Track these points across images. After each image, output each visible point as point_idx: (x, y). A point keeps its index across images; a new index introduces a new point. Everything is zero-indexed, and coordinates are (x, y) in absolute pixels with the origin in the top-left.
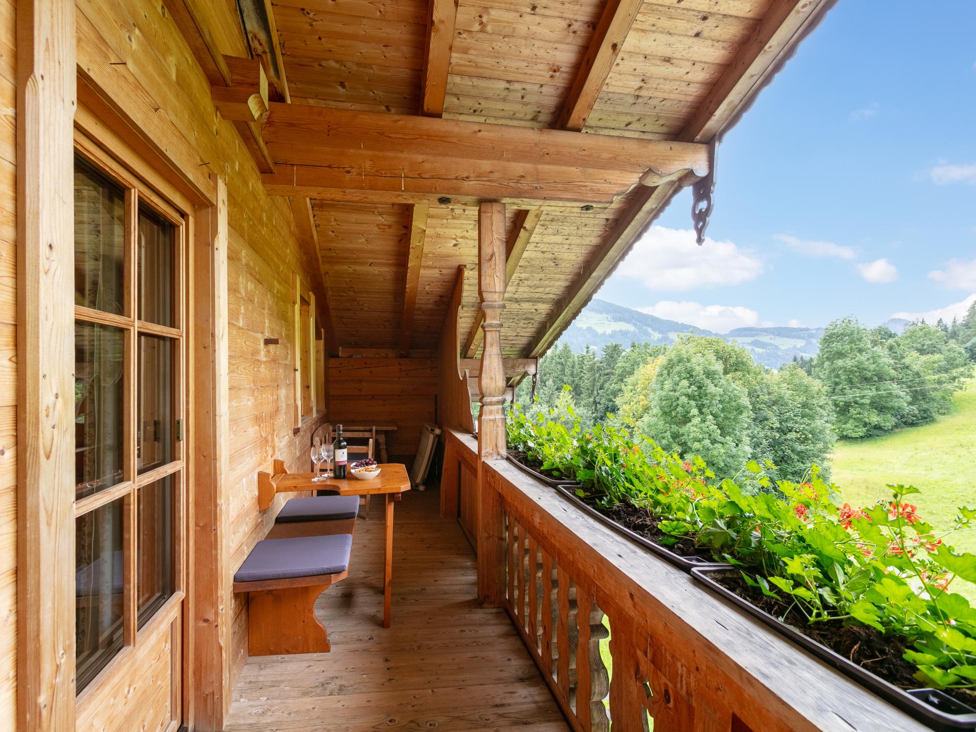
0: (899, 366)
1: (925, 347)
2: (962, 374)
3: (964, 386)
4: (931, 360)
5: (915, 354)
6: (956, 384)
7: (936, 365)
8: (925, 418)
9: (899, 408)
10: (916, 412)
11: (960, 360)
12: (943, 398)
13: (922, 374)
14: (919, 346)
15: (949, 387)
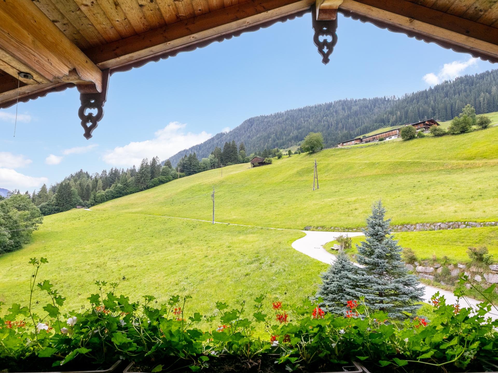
0: (6, 217)
1: (21, 206)
2: (37, 221)
3: (38, 228)
4: (24, 214)
5: (15, 210)
6: (34, 227)
7: (26, 217)
8: (17, 247)
9: (4, 242)
10: (13, 243)
11: (37, 214)
12: (27, 235)
13: (18, 222)
14: (17, 206)
15: (31, 228)
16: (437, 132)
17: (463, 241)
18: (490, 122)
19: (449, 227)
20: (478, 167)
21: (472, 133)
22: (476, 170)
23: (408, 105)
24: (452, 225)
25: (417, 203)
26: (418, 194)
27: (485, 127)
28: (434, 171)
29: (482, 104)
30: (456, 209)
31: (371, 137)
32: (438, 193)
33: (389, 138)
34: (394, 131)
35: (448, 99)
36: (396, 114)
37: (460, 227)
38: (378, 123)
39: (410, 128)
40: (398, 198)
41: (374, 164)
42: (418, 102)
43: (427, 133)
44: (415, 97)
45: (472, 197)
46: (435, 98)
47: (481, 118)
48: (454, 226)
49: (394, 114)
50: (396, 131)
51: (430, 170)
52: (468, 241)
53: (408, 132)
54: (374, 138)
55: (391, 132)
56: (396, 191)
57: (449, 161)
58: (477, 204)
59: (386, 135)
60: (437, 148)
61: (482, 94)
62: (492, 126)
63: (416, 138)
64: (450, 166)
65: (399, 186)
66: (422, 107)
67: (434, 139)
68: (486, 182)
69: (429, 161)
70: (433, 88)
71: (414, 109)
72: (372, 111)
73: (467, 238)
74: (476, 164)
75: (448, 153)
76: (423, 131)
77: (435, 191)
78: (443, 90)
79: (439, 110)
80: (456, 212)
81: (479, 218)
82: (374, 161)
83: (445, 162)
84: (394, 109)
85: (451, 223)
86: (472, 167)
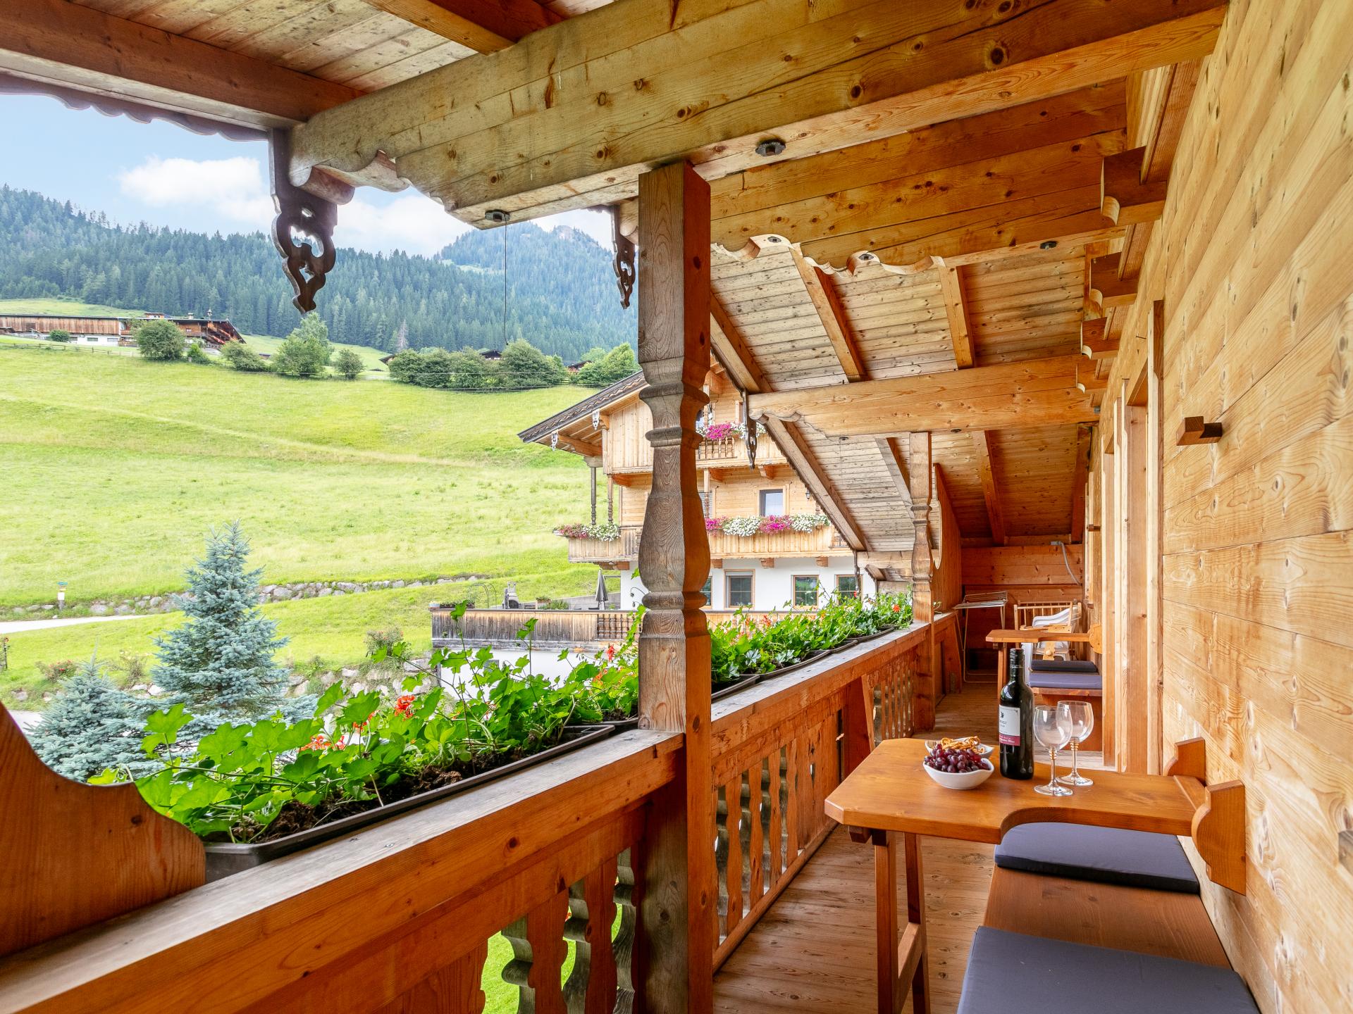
16: (244, 360)
17: (338, 622)
18: (362, 368)
19: (295, 595)
20: (337, 463)
21: (325, 383)
22: (333, 469)
23: (148, 258)
24: (303, 590)
25: (201, 538)
26: (199, 513)
27: (352, 377)
28: (233, 457)
29: (335, 320)
30: (302, 553)
31: (20, 320)
32: (251, 515)
33: (89, 339)
34: (106, 322)
35: (261, 281)
36: (107, 271)
37: (320, 593)
38: (38, 278)
39: (167, 329)
40: (136, 521)
41: (37, 410)
42: (180, 259)
43: (213, 354)
44: (172, 243)
45: (333, 529)
46: (229, 267)
47: (345, 354)
48: (307, 591)
49: (100, 267)
50: (113, 323)
51: (224, 454)
52: (349, 621)
53: (160, 339)
54: (33, 326)
55: (95, 322)
56: (124, 500)
57: (270, 439)
58: (345, 543)
59: (78, 327)
60: (242, 401)
61: (338, 296)
62: (364, 378)
63: (185, 361)
64: (274, 452)
65: (135, 487)
66: (192, 277)
67: (235, 377)
68: (355, 497)
69: (220, 431)
70: (225, 238)
71: (168, 277)
72: (17, 230)
73: (345, 615)
74: (333, 455)
75: (270, 418)
76: (201, 345)
77: (243, 508)
78: (252, 253)
79: (237, 302)
80: (303, 560)
81: (359, 573)
82: (40, 401)
83: (262, 439)
84: (102, 255)
85: (299, 586)
86: (322, 459)
